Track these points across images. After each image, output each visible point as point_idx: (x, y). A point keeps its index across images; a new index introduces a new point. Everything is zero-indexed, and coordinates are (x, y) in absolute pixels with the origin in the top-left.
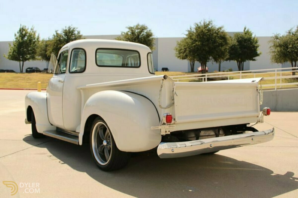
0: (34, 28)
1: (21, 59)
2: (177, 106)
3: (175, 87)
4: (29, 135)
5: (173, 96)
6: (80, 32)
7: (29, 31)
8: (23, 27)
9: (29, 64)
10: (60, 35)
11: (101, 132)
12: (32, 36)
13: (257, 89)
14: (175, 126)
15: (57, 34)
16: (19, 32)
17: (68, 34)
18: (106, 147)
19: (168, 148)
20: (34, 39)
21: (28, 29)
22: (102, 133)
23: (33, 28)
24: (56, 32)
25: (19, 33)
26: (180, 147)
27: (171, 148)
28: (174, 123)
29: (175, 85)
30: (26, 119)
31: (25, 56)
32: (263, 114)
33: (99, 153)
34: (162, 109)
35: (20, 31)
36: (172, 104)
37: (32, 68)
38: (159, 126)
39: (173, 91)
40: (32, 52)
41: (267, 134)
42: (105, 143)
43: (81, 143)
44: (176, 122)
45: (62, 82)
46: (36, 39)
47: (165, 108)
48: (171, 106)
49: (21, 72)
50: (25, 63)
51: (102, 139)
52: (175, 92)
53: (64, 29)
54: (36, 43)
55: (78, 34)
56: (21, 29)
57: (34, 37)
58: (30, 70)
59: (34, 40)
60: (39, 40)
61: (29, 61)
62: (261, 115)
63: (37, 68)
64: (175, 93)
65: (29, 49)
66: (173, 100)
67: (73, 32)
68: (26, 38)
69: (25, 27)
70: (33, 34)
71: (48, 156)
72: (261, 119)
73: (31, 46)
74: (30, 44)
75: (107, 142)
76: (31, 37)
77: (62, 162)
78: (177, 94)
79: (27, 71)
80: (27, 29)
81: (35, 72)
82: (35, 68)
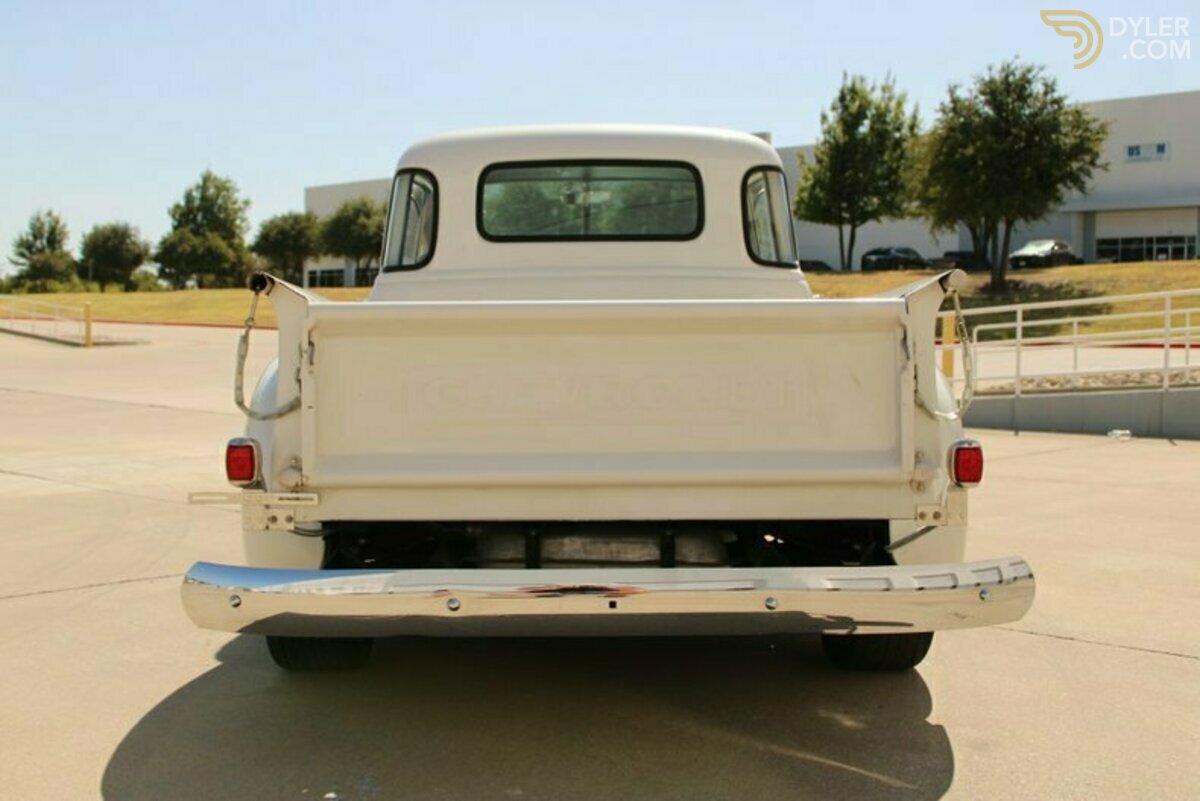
0: (894, 81)
1: (846, 215)
6: (1054, 83)
7: (876, 96)
8: (854, 85)
9: (877, 233)
10: (967, 103)
12: (890, 117)
15: (955, 101)
16: (839, 105)
17: (999, 98)
20: (898, 129)
21: (873, 89)
23: (890, 83)
24: (952, 91)
25: (840, 110)
31: (861, 204)
35: (842, 98)
37: (886, 252)
40: (886, 183)
46: (905, 131)
49: (847, 268)
50: (860, 230)
53: (983, 79)
54: (905, 145)
55: (1046, 93)
56: (846, 91)
57: (897, 117)
58: (879, 260)
59: (897, 135)
60: (916, 131)
61: (879, 221)
63: (906, 251)
65: (879, 171)
67: (1025, 89)
68: (864, 128)
69: (862, 80)
70: (893, 104)
73: (886, 158)
74: (882, 153)
76: (885, 122)
79: (868, 267)
80: (868, 88)
81: (901, 267)
82: (899, 251)
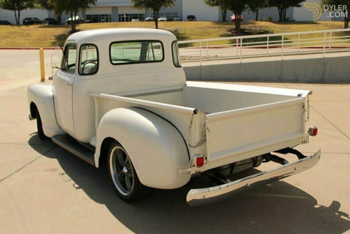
1: (16, 7)
2: (209, 144)
3: (207, 121)
4: (35, 134)
5: (205, 132)
9: (27, 13)
11: (120, 157)
13: (303, 105)
14: (206, 166)
18: (127, 175)
19: (199, 193)
22: (122, 159)
26: (213, 190)
27: (202, 193)
28: (206, 163)
29: (207, 119)
30: (30, 115)
31: (21, 4)
32: (308, 134)
33: (119, 179)
34: (192, 149)
36: (203, 141)
37: (30, 19)
38: (188, 168)
39: (205, 125)
41: (314, 157)
42: (125, 170)
43: (97, 165)
44: (208, 161)
45: (70, 85)
47: (195, 147)
48: (202, 144)
49: (18, 23)
50: (21, 12)
51: (122, 165)
52: (207, 126)
58: (28, 21)
62: (307, 134)
64: (208, 128)
66: (205, 136)
71: (60, 174)
72: (306, 139)
75: (128, 169)
77: (77, 186)
78: (209, 129)
79: (25, 23)
